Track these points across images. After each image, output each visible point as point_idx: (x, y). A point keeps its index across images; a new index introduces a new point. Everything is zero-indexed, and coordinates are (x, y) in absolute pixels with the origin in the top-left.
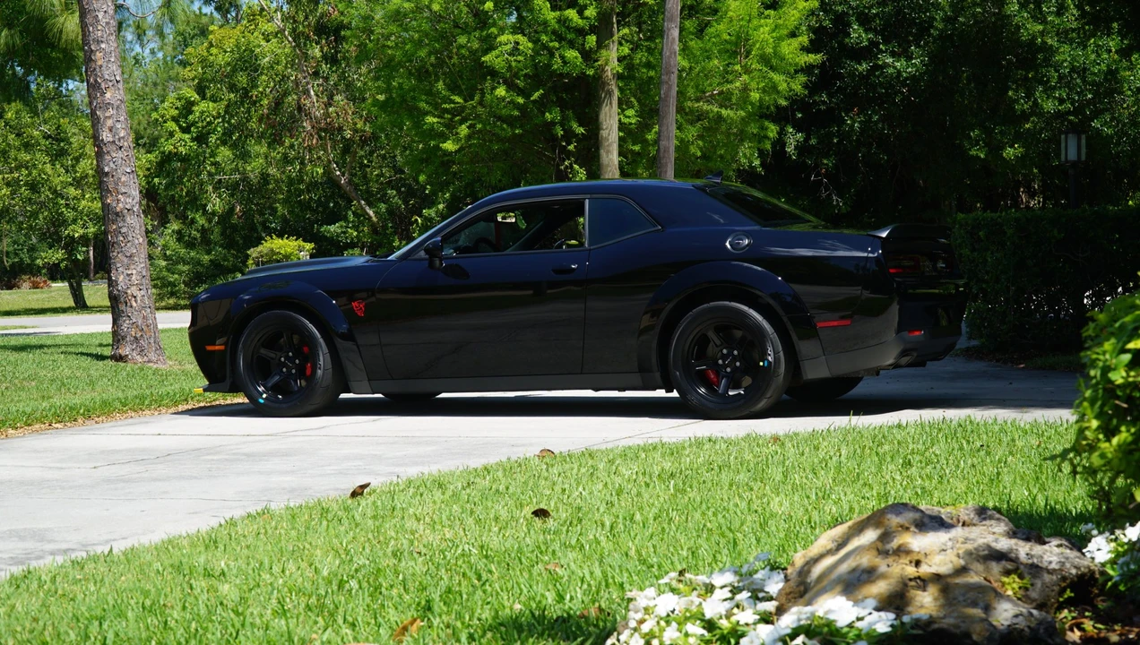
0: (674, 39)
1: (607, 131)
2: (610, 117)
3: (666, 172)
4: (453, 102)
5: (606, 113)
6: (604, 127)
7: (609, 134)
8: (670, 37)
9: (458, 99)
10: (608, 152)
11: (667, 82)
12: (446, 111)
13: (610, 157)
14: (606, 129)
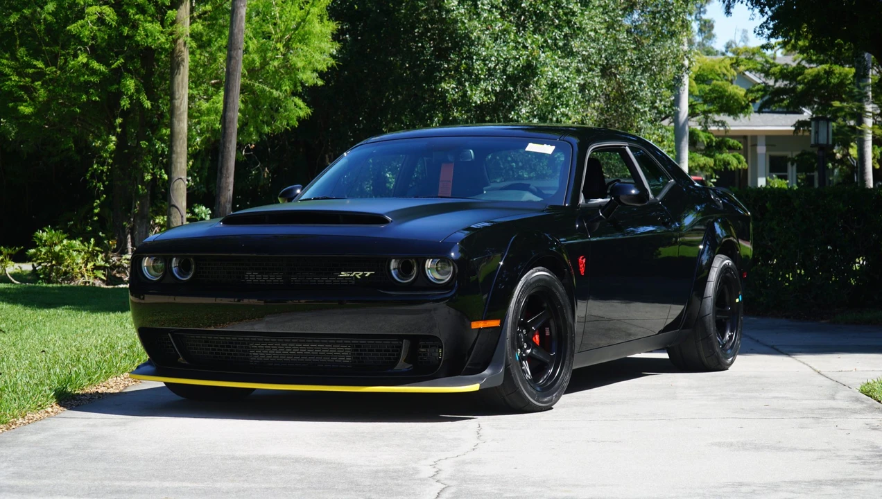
0: (242, 17)
1: (179, 101)
2: (182, 87)
3: (231, 141)
4: (35, 67)
5: (178, 84)
6: (177, 97)
7: (181, 104)
8: (239, 16)
9: (40, 64)
10: (180, 121)
11: (235, 58)
12: (27, 75)
13: (182, 125)
14: (179, 98)
